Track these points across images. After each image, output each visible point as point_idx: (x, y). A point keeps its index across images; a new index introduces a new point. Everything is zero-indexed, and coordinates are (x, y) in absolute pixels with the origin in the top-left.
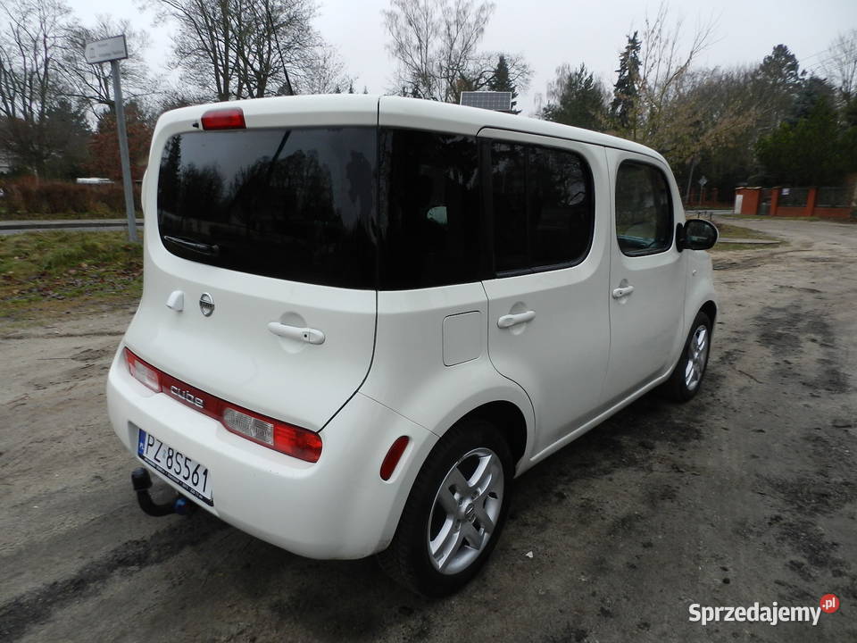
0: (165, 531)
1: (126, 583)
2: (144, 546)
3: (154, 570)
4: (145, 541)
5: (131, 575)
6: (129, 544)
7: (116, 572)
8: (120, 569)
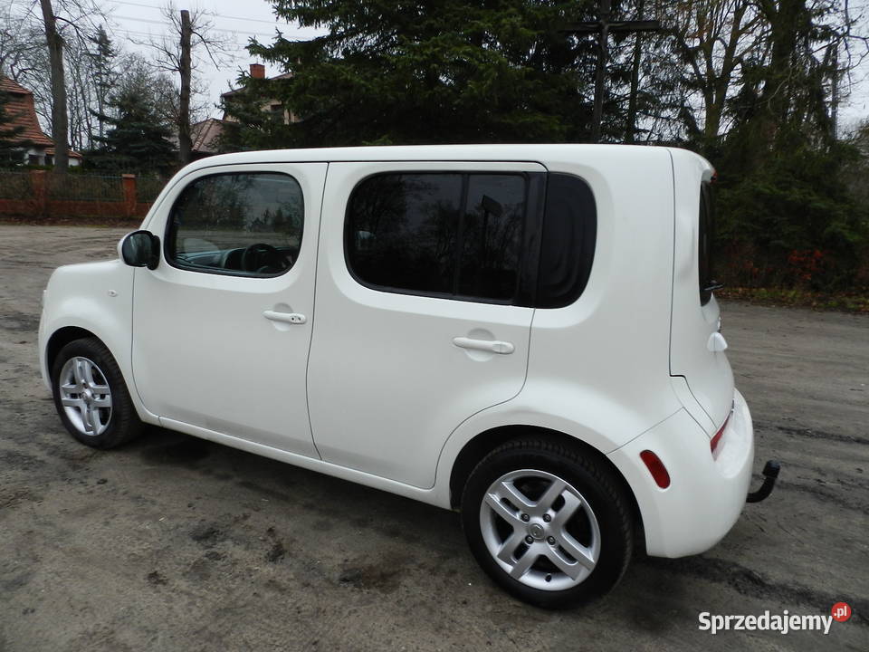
0: (706, 578)
1: (770, 573)
2: (734, 580)
3: (744, 563)
4: (730, 583)
5: (763, 574)
6: (743, 591)
7: (770, 583)
8: (767, 583)
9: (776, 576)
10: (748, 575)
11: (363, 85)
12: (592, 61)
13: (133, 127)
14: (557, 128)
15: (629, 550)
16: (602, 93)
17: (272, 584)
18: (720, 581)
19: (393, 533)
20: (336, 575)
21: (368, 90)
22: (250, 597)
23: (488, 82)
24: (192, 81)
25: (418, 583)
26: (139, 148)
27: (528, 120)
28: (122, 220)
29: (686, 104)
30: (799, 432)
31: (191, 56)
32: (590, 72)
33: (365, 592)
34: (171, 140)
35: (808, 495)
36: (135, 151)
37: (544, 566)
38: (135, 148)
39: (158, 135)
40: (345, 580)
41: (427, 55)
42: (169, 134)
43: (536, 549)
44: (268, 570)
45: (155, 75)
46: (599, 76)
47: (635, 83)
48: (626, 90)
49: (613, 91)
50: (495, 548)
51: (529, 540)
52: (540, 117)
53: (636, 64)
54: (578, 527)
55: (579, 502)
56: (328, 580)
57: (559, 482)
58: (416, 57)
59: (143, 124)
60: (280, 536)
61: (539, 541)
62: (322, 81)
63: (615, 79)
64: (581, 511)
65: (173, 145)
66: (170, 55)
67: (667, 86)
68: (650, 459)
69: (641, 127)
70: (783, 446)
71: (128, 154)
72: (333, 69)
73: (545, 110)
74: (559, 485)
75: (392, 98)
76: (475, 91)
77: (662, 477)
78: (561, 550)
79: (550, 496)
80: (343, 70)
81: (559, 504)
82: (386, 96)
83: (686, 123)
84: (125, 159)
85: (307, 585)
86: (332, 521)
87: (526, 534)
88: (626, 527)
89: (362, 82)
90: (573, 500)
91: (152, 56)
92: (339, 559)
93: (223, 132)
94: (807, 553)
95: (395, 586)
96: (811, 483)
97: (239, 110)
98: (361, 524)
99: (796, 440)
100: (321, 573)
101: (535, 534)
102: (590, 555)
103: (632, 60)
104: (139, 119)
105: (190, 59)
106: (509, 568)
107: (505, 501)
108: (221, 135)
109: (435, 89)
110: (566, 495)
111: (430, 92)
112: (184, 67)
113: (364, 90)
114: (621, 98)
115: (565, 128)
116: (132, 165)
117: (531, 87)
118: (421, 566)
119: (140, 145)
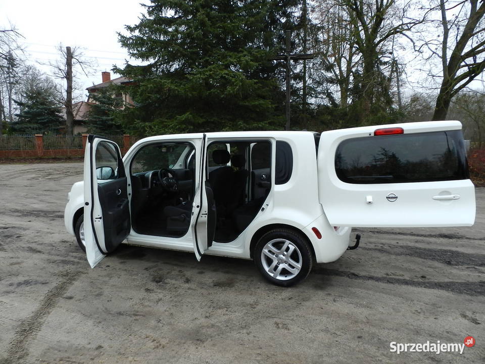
3: (352, 271)
5: (358, 273)
9: (362, 274)
10: (353, 274)
11: (177, 90)
12: (283, 72)
13: (39, 108)
14: (270, 106)
15: (311, 261)
16: (289, 86)
17: (189, 289)
18: (344, 276)
19: (227, 272)
20: (212, 285)
21: (178, 91)
22: (184, 292)
23: (237, 87)
24: (73, 83)
25: (241, 284)
26: (43, 120)
27: (256, 103)
28: (36, 159)
29: (329, 91)
30: (377, 232)
31: (73, 70)
32: (283, 76)
33: (223, 288)
34: (61, 114)
35: (377, 251)
36: (40, 121)
37: (284, 272)
38: (40, 120)
39: (53, 112)
40: (215, 286)
41: (206, 75)
42: (59, 111)
43: (281, 266)
44: (187, 285)
45: (43, 77)
46: (287, 78)
47: (305, 82)
48: (301, 85)
49: (295, 86)
50: (267, 268)
51: (279, 263)
52: (262, 102)
53: (305, 73)
54: (294, 256)
55: (294, 247)
56: (209, 286)
57: (288, 242)
58: (202, 76)
59: (45, 106)
60: (186, 276)
61: (282, 263)
62: (155, 87)
63: (295, 80)
64: (295, 251)
65: (61, 117)
66: (60, 69)
67: (319, 83)
68: (315, 230)
69: (309, 102)
70: (371, 237)
71: (37, 123)
72: (161, 82)
73: (264, 98)
74: (287, 243)
75: (191, 95)
76: (231, 92)
77: (319, 235)
78: (290, 265)
79: (285, 247)
80: (166, 82)
81: (288, 249)
82: (188, 95)
83: (330, 100)
84: (35, 126)
85: (203, 288)
86: (204, 271)
87: (277, 262)
88: (310, 254)
89: (176, 88)
90: (292, 247)
91: (51, 71)
92: (211, 280)
93: (91, 109)
94: (374, 267)
95: (233, 286)
96: (379, 248)
97: (99, 98)
98: (215, 271)
99: (377, 235)
100: (206, 285)
101: (281, 261)
102: (299, 265)
103: (303, 71)
104: (42, 104)
105: (72, 72)
106: (272, 275)
107: (270, 251)
108: (90, 111)
109: (212, 90)
110: (290, 246)
111: (209, 92)
112: (69, 76)
113: (177, 92)
114: (298, 89)
115: (274, 106)
116: (40, 129)
117: (257, 87)
118: (241, 280)
119: (43, 118)
